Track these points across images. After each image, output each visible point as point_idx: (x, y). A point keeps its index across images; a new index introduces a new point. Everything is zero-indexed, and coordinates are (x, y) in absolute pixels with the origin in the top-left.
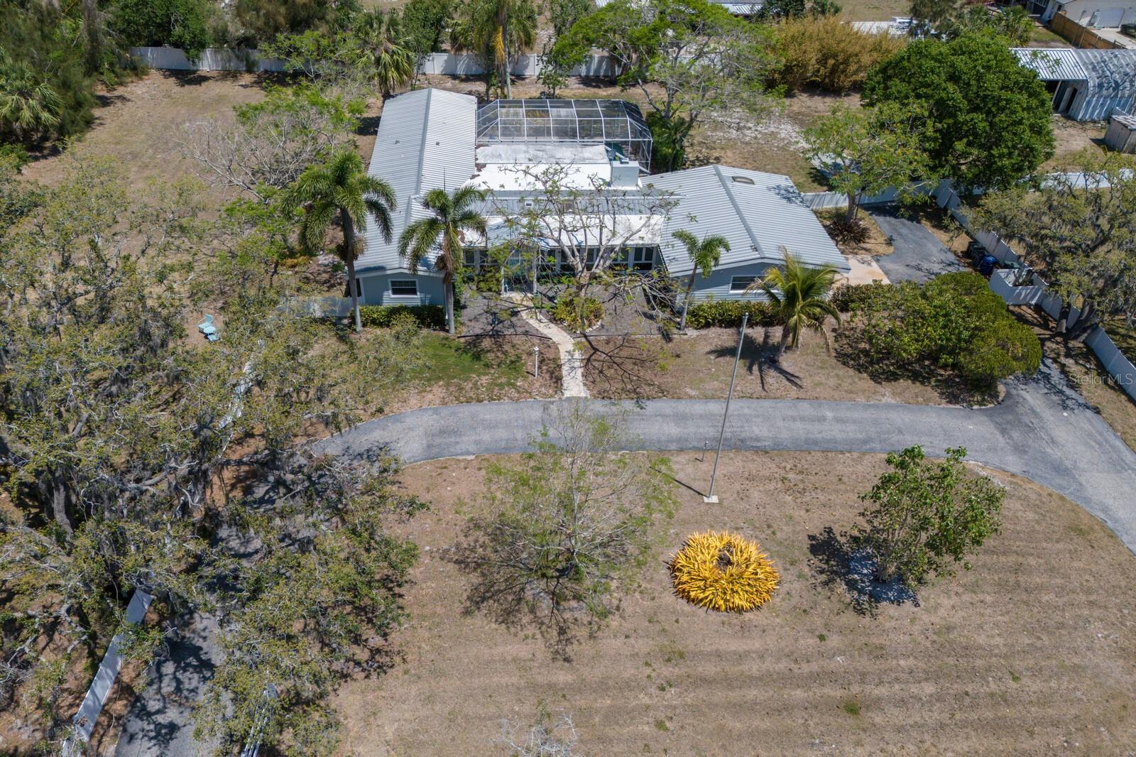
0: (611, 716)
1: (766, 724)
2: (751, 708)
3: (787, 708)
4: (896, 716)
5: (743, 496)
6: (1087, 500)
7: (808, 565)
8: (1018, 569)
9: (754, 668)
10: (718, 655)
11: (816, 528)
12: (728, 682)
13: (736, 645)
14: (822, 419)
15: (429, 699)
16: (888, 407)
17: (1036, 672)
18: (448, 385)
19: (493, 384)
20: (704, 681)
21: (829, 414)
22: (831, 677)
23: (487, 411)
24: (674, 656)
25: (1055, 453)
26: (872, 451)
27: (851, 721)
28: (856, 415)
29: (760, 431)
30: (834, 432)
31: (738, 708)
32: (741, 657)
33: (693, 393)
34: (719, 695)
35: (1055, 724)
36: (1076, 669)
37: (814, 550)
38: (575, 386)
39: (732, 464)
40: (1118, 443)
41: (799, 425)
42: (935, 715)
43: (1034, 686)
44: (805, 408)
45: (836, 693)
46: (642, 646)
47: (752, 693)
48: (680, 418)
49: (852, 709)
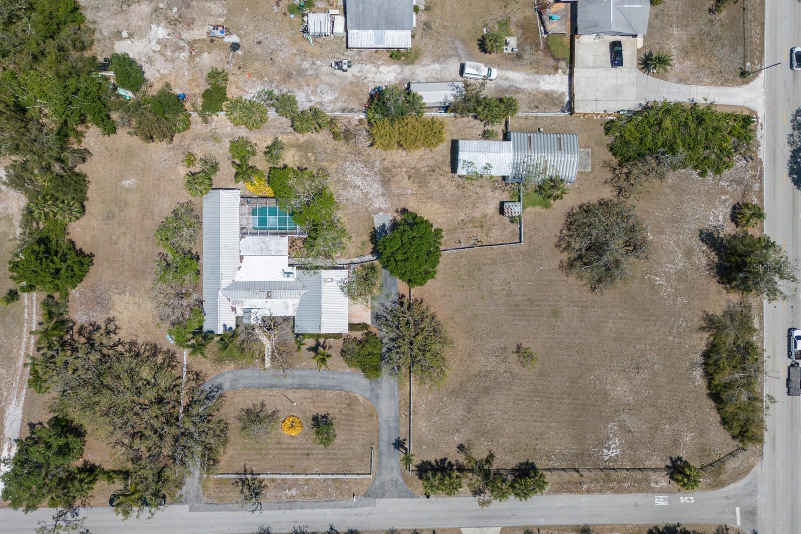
0: (266, 455)
1: (292, 457)
2: (290, 454)
3: (296, 454)
4: (315, 456)
5: (302, 403)
6: (378, 407)
7: (310, 422)
8: (353, 425)
9: (292, 446)
10: (287, 443)
11: (315, 414)
12: (288, 449)
13: (291, 442)
14: (327, 378)
15: (235, 450)
16: (347, 373)
17: (344, 449)
18: (235, 363)
19: (246, 362)
20: (284, 449)
21: (330, 376)
22: (306, 449)
23: (246, 373)
24: (279, 443)
25: (379, 391)
26: (336, 390)
27: (306, 457)
28: (337, 376)
29: (311, 382)
30: (330, 383)
31: (287, 454)
32: (291, 444)
33: (298, 366)
34: (285, 451)
35: (342, 459)
36: (352, 449)
37: (313, 419)
38: (268, 364)
39: (301, 393)
40: (396, 388)
41: (322, 380)
42: (322, 456)
43: (342, 452)
44: (325, 374)
45: (306, 452)
46: (274, 441)
47: (291, 451)
48: (294, 377)
49: (308, 455)
